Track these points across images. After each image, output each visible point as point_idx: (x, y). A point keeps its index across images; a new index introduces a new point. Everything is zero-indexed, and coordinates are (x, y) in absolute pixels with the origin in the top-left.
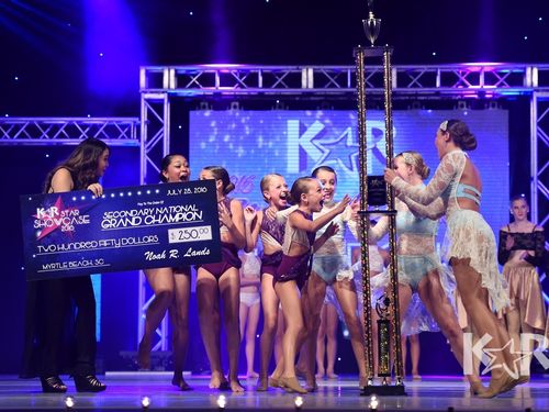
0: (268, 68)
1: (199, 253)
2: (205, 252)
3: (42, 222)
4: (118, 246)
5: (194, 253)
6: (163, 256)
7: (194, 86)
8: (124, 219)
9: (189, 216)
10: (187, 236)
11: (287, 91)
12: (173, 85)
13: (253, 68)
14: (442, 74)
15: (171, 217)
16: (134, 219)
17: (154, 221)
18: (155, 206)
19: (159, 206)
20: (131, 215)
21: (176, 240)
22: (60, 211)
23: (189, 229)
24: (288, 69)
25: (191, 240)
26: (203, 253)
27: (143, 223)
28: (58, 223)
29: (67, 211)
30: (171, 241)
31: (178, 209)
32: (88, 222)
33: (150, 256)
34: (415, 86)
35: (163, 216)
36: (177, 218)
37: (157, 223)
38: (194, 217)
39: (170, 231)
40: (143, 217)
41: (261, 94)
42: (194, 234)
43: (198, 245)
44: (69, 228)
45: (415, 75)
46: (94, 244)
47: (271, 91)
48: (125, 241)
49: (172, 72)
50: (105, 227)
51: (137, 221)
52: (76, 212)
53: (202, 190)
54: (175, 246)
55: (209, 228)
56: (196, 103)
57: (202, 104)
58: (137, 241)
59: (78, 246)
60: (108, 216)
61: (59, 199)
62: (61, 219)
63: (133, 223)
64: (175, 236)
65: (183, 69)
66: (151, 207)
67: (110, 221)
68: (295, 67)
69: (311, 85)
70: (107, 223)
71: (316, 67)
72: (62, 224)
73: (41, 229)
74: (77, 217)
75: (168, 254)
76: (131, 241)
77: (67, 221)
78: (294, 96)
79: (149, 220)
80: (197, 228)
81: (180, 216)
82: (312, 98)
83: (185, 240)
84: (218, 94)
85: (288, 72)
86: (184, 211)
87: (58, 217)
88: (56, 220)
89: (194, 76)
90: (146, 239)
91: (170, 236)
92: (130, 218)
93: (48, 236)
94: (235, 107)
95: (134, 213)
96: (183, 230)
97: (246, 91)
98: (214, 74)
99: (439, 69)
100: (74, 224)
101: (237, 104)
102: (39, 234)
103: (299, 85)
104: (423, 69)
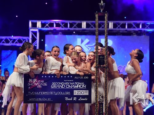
0: (71, 22)
1: (83, 99)
2: (86, 99)
3: (31, 84)
4: (56, 94)
5: (82, 99)
6: (71, 99)
7: (47, 27)
8: (59, 85)
9: (81, 86)
10: (80, 93)
11: (77, 29)
12: (40, 27)
13: (66, 21)
14: (128, 24)
15: (75, 86)
16: (62, 86)
17: (69, 87)
18: (70, 82)
19: (71, 82)
20: (62, 84)
21: (76, 94)
22: (37, 80)
23: (81, 91)
24: (78, 22)
25: (81, 94)
26: (85, 99)
27: (65, 87)
28: (36, 85)
29: (40, 81)
30: (74, 94)
31: (78, 83)
32: (46, 85)
33: (67, 99)
34: (119, 28)
35: (72, 85)
36: (77, 86)
37: (70, 88)
38: (83, 87)
39: (74, 91)
40: (66, 85)
41: (69, 30)
42: (83, 93)
43: (84, 97)
44: (40, 86)
45: (119, 24)
46: (48, 93)
47: (72, 29)
48: (59, 93)
49: (40, 22)
50: (52, 87)
51: (63, 86)
52: (43, 81)
53: (87, 78)
54: (76, 96)
55: (88, 91)
56: (47, 32)
57: (50, 33)
58: (63, 93)
59: (42, 93)
60: (53, 83)
61: (37, 76)
62: (37, 83)
63: (62, 87)
64: (76, 93)
65: (43, 21)
66: (68, 82)
67: (54, 85)
68: (80, 21)
69: (85, 27)
70: (53, 86)
71: (87, 21)
72: (38, 85)
73: (30, 86)
74: (43, 83)
75: (73, 99)
76: (61, 93)
77: (39, 84)
78: (80, 31)
79: (68, 86)
80: (84, 91)
81: (78, 86)
82: (85, 31)
83: (79, 95)
84: (55, 30)
85: (77, 23)
86: (80, 84)
87: (36, 83)
88: (35, 83)
89: (47, 24)
90: (66, 93)
91: (74, 93)
92: (61, 85)
93: (32, 89)
94: (60, 34)
95: (63, 83)
96: (79, 91)
97: (64, 29)
98: (53, 23)
99: (127, 23)
100: (42, 85)
101: (61, 33)
102: (29, 88)
103: (81, 27)
104: (122, 22)
